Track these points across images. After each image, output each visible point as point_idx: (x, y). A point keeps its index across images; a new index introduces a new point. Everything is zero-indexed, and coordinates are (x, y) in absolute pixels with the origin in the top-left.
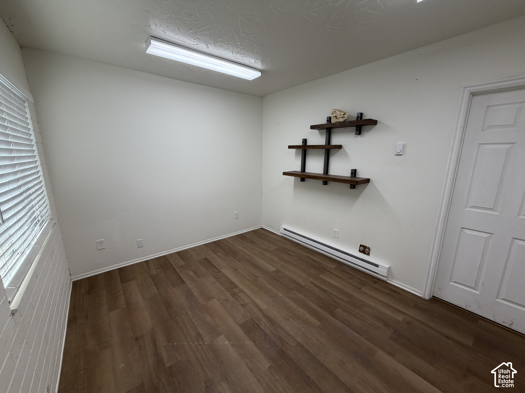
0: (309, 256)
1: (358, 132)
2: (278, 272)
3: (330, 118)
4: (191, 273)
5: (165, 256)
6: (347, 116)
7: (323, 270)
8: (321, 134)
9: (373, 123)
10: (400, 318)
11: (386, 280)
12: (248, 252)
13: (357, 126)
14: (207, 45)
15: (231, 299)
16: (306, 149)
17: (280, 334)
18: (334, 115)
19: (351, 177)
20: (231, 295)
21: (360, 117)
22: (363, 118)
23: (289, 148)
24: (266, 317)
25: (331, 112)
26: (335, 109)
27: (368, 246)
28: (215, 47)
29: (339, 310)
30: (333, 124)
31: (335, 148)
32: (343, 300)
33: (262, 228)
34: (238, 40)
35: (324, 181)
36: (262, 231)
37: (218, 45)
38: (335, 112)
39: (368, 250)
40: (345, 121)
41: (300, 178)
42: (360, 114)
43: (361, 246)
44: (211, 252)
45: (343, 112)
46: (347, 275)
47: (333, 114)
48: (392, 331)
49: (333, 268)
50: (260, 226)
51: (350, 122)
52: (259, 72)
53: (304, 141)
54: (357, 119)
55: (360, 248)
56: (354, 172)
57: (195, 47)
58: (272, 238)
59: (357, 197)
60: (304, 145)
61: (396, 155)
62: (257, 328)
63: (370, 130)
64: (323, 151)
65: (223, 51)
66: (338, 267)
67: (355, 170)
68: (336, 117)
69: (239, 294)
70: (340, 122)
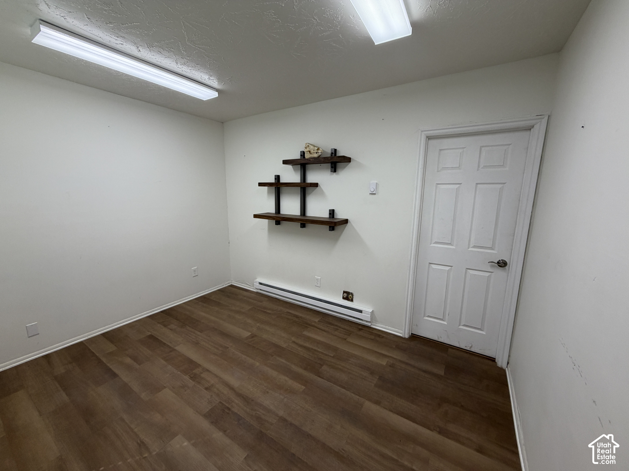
0: (291, 311)
1: (333, 169)
2: (253, 337)
3: (304, 152)
4: (128, 360)
5: (81, 343)
6: (321, 152)
7: (306, 325)
8: (295, 170)
9: (347, 160)
10: (384, 362)
11: (370, 325)
12: (213, 318)
13: (332, 163)
14: (138, 47)
15: (191, 383)
16: (280, 187)
17: (258, 412)
18: (308, 149)
19: (330, 218)
20: (191, 378)
21: (334, 153)
22: (337, 155)
23: (259, 186)
24: (239, 395)
25: (304, 146)
26: (309, 143)
27: (350, 292)
28: (149, 52)
29: (325, 368)
30: (307, 159)
31: (310, 186)
32: (329, 355)
33: (232, 285)
34: (182, 49)
35: (301, 224)
36: (231, 288)
37: (154, 50)
38: (308, 146)
39: (351, 296)
40: (320, 157)
41: (275, 221)
42: (334, 150)
43: (344, 292)
44: (159, 325)
45: (316, 147)
46: (332, 327)
47: (306, 148)
48: (378, 377)
49: (317, 321)
50: (229, 283)
51: (325, 158)
52: (216, 91)
53: (277, 178)
54: (331, 155)
55: (344, 295)
56: (332, 213)
57: (119, 47)
58: (245, 297)
59: (337, 239)
60: (277, 182)
61: (371, 194)
62: (228, 413)
63: (344, 167)
64: (298, 189)
65: (163, 58)
66: (322, 319)
67: (333, 210)
68: (310, 151)
69: (202, 375)
70: (314, 158)
